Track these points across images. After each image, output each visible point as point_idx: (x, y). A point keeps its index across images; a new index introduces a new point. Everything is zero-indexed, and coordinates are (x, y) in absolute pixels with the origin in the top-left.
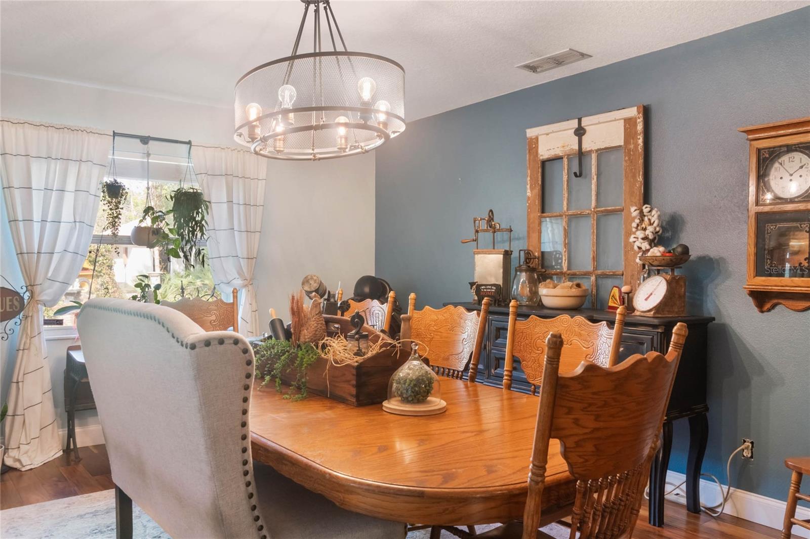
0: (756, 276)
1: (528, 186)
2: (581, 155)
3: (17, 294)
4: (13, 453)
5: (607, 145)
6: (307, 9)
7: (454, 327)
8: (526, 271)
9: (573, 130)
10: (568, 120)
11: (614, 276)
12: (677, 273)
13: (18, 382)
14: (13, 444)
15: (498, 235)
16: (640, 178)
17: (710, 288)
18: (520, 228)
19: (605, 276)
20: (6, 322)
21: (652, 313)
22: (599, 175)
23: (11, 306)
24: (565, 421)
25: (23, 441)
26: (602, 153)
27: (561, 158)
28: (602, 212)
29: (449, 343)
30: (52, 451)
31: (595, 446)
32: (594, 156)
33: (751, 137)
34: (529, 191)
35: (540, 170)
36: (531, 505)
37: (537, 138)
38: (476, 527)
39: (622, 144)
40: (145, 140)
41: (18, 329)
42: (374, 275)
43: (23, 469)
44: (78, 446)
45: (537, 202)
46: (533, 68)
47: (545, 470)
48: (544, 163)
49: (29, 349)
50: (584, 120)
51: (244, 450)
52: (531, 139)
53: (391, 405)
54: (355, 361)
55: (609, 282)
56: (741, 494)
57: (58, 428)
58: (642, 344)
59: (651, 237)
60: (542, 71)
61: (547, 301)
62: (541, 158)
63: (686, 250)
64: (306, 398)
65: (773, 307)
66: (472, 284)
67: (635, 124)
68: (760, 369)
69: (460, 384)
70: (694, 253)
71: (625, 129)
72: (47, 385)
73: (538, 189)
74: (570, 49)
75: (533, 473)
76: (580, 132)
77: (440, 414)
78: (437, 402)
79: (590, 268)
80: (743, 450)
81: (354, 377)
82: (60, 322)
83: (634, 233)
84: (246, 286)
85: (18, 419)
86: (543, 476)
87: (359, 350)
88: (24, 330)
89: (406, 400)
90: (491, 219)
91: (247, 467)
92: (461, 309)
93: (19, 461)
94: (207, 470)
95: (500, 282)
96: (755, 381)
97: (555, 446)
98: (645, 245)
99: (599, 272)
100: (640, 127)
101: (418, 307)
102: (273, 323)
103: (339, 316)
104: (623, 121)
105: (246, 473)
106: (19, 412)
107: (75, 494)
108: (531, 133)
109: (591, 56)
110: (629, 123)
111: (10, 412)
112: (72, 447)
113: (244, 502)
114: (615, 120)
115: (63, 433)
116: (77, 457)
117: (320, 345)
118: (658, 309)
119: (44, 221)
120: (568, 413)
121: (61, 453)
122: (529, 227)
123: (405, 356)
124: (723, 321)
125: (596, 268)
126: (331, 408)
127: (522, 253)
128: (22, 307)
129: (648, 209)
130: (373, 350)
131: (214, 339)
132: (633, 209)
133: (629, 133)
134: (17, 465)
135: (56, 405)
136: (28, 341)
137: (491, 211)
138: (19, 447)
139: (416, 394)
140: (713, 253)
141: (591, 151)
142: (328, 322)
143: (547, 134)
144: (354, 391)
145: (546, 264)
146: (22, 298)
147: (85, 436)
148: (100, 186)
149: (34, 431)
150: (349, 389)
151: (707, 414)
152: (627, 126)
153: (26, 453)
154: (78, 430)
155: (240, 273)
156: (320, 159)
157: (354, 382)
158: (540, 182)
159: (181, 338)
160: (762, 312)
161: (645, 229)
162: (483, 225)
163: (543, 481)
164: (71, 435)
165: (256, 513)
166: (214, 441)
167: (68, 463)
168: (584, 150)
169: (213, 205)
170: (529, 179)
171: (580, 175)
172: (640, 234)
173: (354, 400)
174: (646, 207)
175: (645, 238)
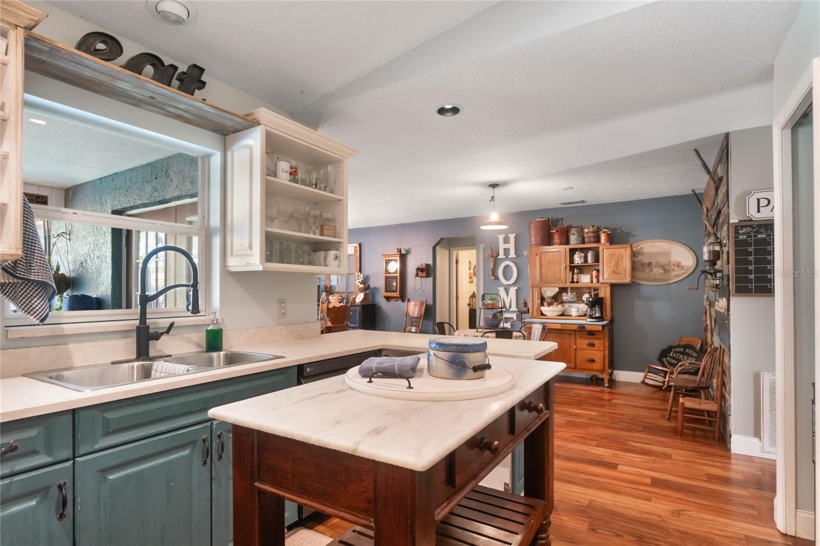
0: (386, 292)
5: (350, 254)
8: (325, 292)
11: (352, 293)
12: (367, 292)
16: (358, 264)
17: (376, 296)
19: (349, 293)
21: (360, 302)
28: (348, 273)
33: (385, 256)
39: (353, 253)
55: (350, 295)
58: (356, 311)
59: (361, 282)
61: (332, 301)
63: (369, 286)
65: (390, 300)
67: (357, 248)
70: (372, 286)
79: (345, 291)
98: (359, 284)
99: (347, 292)
100: (358, 250)
110: (355, 247)
114: (352, 246)
118: (362, 302)
122: (326, 277)
124: (379, 305)
127: (324, 286)
129: (360, 274)
132: (356, 273)
133: (355, 251)
140: (377, 286)
145: (332, 289)
152: (355, 249)
160: (388, 302)
161: (359, 279)
172: (358, 281)
175: (359, 282)
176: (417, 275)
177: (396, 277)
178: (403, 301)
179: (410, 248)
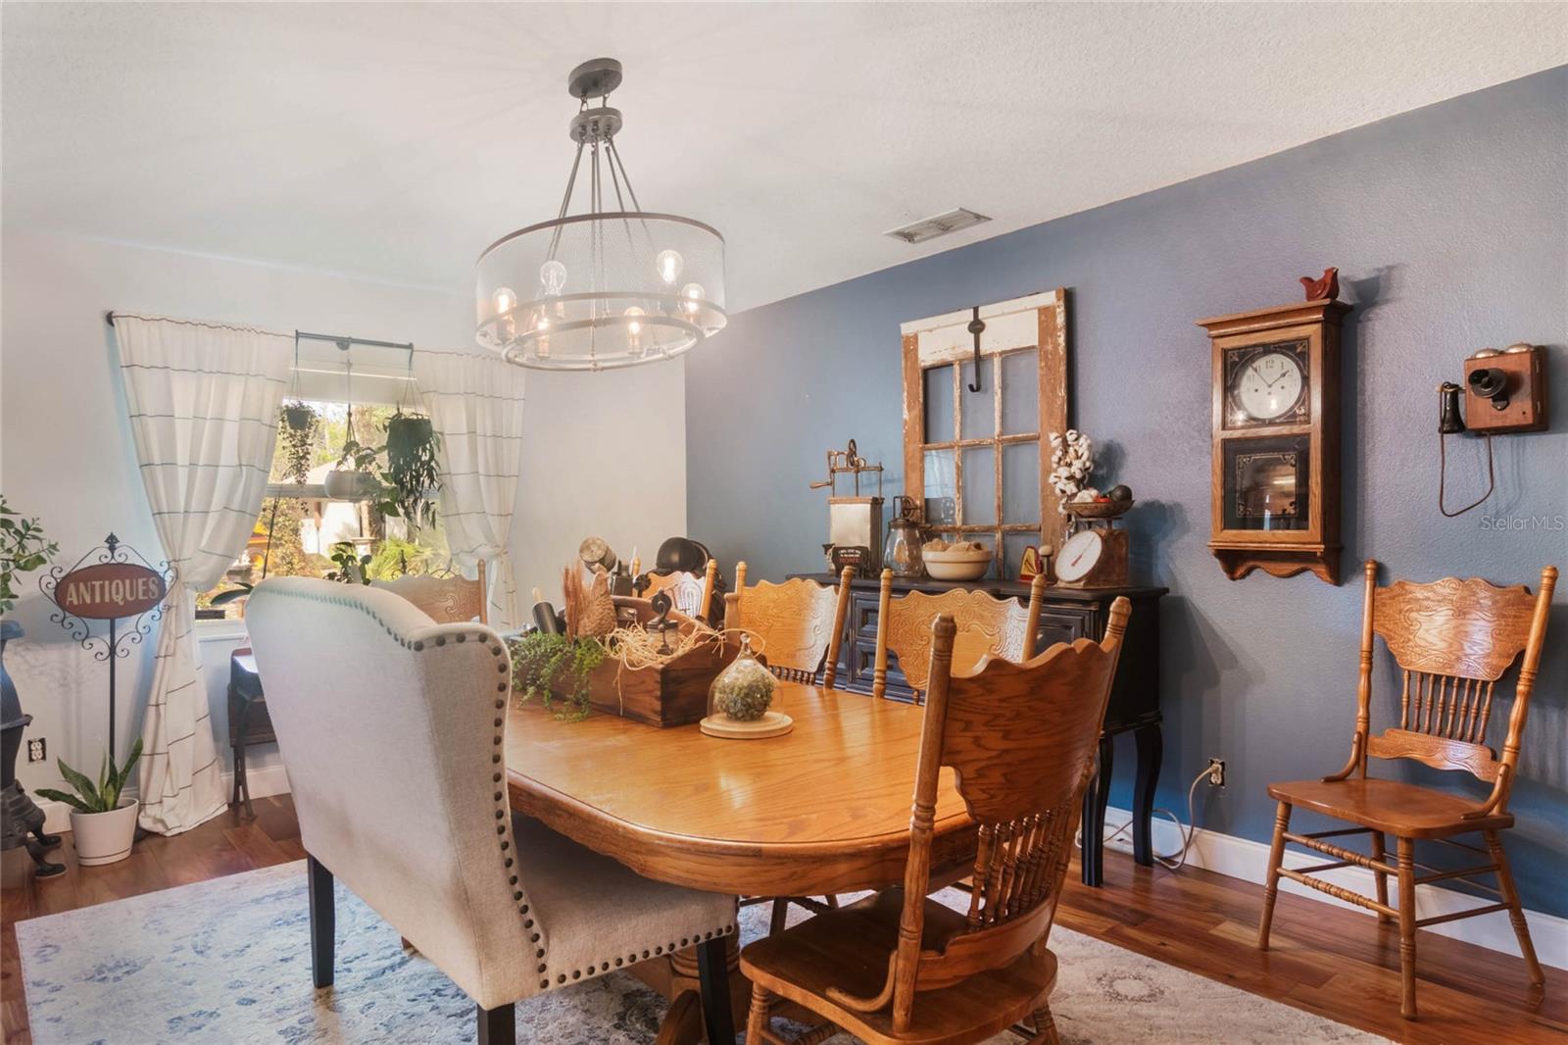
0: (1225, 528)
1: (905, 406)
2: (979, 360)
3: (155, 573)
4: (151, 810)
5: (1016, 346)
6: (580, 150)
7: (800, 610)
8: (904, 527)
9: (968, 324)
10: (959, 310)
11: (1028, 531)
12: (1115, 526)
13: (157, 705)
14: (152, 797)
15: (863, 475)
16: (1062, 393)
17: (1162, 545)
18: (894, 465)
19: (1016, 532)
20: (140, 615)
21: (1082, 583)
22: (1004, 388)
23: (145, 593)
24: (962, 741)
25: (167, 791)
26: (1008, 356)
27: (950, 365)
28: (1009, 440)
29: (794, 631)
30: (213, 805)
31: (1005, 775)
32: (997, 361)
33: (1214, 333)
34: (906, 412)
35: (921, 382)
36: (914, 862)
37: (916, 337)
38: (838, 897)
39: (1036, 343)
40: (344, 343)
41: (156, 626)
42: (685, 536)
43: (168, 834)
44: (251, 797)
45: (918, 428)
46: (908, 236)
47: (933, 812)
48: (926, 371)
49: (173, 655)
50: (981, 309)
51: (498, 797)
52: (908, 338)
53: (713, 724)
54: (660, 662)
55: (1021, 542)
56: (1209, 836)
57: (221, 770)
58: (1069, 628)
59: (1078, 475)
60: (919, 241)
61: (934, 570)
62: (923, 364)
63: (1127, 493)
64: (588, 717)
65: (1249, 572)
66: (827, 547)
67: (1054, 316)
68: (1233, 661)
69: (811, 691)
70: (1139, 498)
71: (1040, 323)
72: (203, 707)
73: (918, 410)
74: (961, 209)
75: (917, 817)
76: (977, 327)
77: (782, 736)
78: (777, 718)
79: (995, 522)
80: (1210, 774)
81: (658, 686)
82: (220, 615)
83: (1055, 471)
84: (498, 555)
85: (160, 761)
86: (931, 820)
87: (665, 645)
88: (166, 627)
89: (734, 717)
90: (852, 453)
91: (502, 821)
92: (812, 583)
93: (162, 821)
94: (444, 828)
95: (867, 544)
96: (1226, 676)
97: (948, 777)
98: (1071, 488)
99: (1007, 526)
100: (1061, 320)
101: (750, 581)
102: (538, 610)
103: (635, 598)
104: (1036, 311)
105: (501, 830)
106: (160, 749)
107: (248, 868)
108: (907, 328)
109: (990, 219)
110: (1045, 313)
111: (147, 749)
112: (242, 798)
113: (499, 872)
114: (1026, 310)
115: (229, 777)
116: (250, 814)
117: (608, 639)
118: (1091, 577)
119: (193, 465)
120: (965, 730)
121: (225, 808)
122: (906, 463)
123: (731, 652)
124: (1179, 594)
125: (1002, 521)
126: (625, 731)
127: (898, 501)
128: (162, 593)
129: (1074, 436)
130: (684, 646)
131: (450, 634)
132: (1053, 436)
133: (1046, 330)
134: (159, 828)
135: (216, 737)
136: (172, 643)
137: (853, 441)
138: (161, 802)
139: (748, 707)
140: (1164, 498)
141: (992, 355)
142: (618, 606)
143: (931, 331)
144: (658, 705)
145: (933, 515)
146: (162, 580)
147: (261, 783)
148: (278, 412)
149: (184, 778)
150: (651, 704)
151: (1160, 726)
152: (1043, 318)
153: (173, 809)
154: (250, 773)
155: (489, 537)
156: (603, 369)
157: (658, 693)
158: (921, 400)
159: (401, 632)
160: (1233, 579)
161: (1070, 465)
162: (842, 462)
163: (931, 829)
164: (240, 780)
165: (518, 887)
166: (455, 784)
167: (237, 824)
168: (982, 352)
169: (447, 438)
170: (905, 394)
171: (978, 389)
172: (1064, 472)
173: (659, 719)
174: (1071, 434)
175: (1071, 478)
176: (1453, 423)
177: (1305, 438)
178: (1338, 577)
179: (1390, 268)
